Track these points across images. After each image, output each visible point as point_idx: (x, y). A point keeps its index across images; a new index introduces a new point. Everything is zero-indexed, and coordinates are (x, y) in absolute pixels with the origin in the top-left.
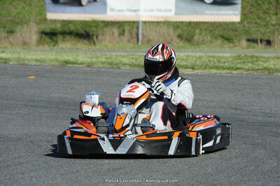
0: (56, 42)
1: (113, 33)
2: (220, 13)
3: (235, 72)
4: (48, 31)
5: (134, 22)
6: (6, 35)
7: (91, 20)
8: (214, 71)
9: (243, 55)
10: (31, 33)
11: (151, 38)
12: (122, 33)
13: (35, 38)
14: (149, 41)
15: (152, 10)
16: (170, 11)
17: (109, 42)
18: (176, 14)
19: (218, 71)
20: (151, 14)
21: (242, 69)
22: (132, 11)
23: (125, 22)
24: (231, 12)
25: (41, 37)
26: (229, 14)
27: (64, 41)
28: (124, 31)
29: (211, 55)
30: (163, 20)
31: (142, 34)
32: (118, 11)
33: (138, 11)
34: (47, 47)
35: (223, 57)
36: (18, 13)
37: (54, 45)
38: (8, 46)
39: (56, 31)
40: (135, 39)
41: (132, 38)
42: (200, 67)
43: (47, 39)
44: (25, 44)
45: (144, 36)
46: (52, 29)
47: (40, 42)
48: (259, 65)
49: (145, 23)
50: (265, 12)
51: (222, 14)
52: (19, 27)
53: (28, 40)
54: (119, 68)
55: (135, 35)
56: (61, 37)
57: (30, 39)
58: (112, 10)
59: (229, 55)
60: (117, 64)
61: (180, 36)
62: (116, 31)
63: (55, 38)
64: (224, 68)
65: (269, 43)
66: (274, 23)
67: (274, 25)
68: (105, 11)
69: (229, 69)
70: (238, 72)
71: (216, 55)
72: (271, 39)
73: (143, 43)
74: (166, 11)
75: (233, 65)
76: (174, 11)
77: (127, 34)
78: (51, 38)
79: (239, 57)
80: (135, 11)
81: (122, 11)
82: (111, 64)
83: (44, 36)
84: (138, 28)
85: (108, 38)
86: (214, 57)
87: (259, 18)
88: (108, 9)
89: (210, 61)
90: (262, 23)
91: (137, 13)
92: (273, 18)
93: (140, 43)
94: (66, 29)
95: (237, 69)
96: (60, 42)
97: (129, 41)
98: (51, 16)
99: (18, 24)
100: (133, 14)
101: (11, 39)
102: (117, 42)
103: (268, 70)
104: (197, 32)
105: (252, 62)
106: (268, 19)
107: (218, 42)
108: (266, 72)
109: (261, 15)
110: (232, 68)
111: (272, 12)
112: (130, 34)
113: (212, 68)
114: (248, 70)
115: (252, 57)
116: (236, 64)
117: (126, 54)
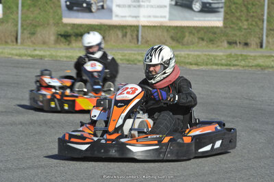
0: (70, 42)
1: (117, 35)
2: (206, 19)
3: (233, 68)
4: (63, 33)
5: (134, 26)
6: (29, 36)
7: (99, 24)
8: (215, 67)
9: (233, 54)
10: (50, 34)
11: (148, 39)
12: (125, 35)
13: (53, 38)
14: (147, 42)
15: (150, 17)
16: (165, 17)
17: (114, 42)
18: (170, 20)
19: (219, 67)
20: (149, 19)
21: (238, 65)
22: (133, 17)
23: (128, 26)
24: (215, 19)
25: (58, 38)
26: (213, 20)
27: (76, 41)
28: (126, 33)
29: (207, 53)
30: (159, 25)
31: (142, 36)
32: (122, 17)
33: (138, 17)
34: (62, 45)
35: (217, 56)
36: (35, 18)
37: (69, 45)
38: (30, 44)
39: (69, 34)
40: (135, 41)
41: (133, 39)
42: (203, 64)
43: (63, 39)
44: (44, 43)
45: (143, 38)
46: (65, 32)
47: (57, 42)
48: (249, 62)
49: (144, 26)
50: (238, 19)
51: (208, 20)
52: (38, 29)
53: (47, 40)
54: (135, 64)
55: (135, 37)
56: (74, 38)
57: (49, 39)
58: (117, 16)
59: (221, 54)
60: (133, 61)
61: (173, 38)
62: (120, 34)
63: (68, 39)
64: (222, 65)
65: (246, 44)
66: (245, 27)
67: (245, 29)
68: (111, 17)
69: (226, 65)
70: (235, 68)
71: (210, 53)
72: (248, 41)
73: (142, 44)
74: (161, 17)
75: (229, 63)
76: (168, 17)
77: (128, 35)
78: (65, 38)
79: (230, 55)
80: (136, 17)
81: (125, 17)
82: (128, 60)
83: (60, 37)
84: (138, 31)
85: (113, 39)
86: (209, 55)
87: (233, 23)
88: (114, 16)
89: (208, 59)
90: (236, 28)
91: (138, 19)
92: (246, 23)
93: (139, 43)
94: (76, 31)
95: (234, 65)
96: (73, 42)
97: (130, 42)
98: (66, 20)
99: (36, 26)
100: (134, 19)
101: (33, 39)
102: (121, 42)
103: (260, 66)
104: (187, 34)
105: (244, 60)
106: (241, 24)
107: (204, 43)
108: (259, 69)
109: (234, 21)
110: (230, 65)
111: (243, 18)
112: (132, 36)
113: (212, 65)
114: (243, 67)
115: (241, 55)
116: (230, 61)
117: (136, 52)
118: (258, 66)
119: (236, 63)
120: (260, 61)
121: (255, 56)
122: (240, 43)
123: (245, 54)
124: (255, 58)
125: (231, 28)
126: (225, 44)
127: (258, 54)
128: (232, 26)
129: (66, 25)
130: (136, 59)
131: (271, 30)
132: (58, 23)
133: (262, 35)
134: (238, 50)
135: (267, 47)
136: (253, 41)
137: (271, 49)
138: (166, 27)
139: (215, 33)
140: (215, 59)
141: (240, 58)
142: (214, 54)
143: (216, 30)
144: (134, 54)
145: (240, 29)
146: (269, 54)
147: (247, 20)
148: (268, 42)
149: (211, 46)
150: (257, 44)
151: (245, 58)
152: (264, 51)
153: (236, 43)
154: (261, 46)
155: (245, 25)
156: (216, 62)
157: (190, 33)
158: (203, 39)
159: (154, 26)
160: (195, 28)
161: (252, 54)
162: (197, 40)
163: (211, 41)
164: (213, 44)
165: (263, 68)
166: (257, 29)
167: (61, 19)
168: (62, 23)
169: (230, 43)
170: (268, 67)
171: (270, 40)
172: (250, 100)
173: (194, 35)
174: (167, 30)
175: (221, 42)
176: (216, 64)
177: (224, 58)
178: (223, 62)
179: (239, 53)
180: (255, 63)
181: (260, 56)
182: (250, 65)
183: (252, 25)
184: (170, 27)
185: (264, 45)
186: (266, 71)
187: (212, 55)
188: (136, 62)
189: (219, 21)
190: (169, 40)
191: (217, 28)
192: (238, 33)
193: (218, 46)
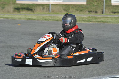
0: (20, 12)
1: (40, 8)
2: (79, 1)
3: (91, 22)
4: (16, 8)
5: (48, 4)
6: (1, 9)
7: (32, 3)
8: (83, 22)
9: (91, 16)
10: (11, 8)
11: (54, 10)
12: (43, 8)
13: (12, 10)
17: (39, 11)
18: (63, 2)
20: (54, 1)
25: (14, 10)
26: (82, 2)
27: (22, 11)
28: (44, 7)
29: (79, 16)
30: (58, 4)
31: (51, 9)
34: (16, 13)
35: (84, 17)
36: (4, 1)
38: (2, 12)
40: (48, 11)
41: (47, 10)
43: (16, 10)
44: (8, 12)
45: (51, 10)
46: (18, 7)
47: (14, 11)
48: (98, 20)
49: (52, 5)
50: (93, 1)
52: (6, 6)
53: (10, 11)
54: (48, 21)
55: (48, 9)
59: (86, 16)
60: (47, 20)
61: (64, 10)
62: (41, 8)
63: (19, 10)
64: (86, 21)
65: (96, 12)
66: (96, 5)
67: (96, 6)
69: (88, 21)
70: (92, 22)
72: (97, 11)
73: (51, 12)
75: (89, 20)
76: (62, 0)
77: (45, 9)
79: (89, 17)
82: (45, 19)
83: (15, 9)
84: (49, 7)
87: (90, 3)
89: (80, 19)
90: (92, 5)
92: (96, 3)
93: (50, 12)
94: (22, 7)
96: (21, 11)
97: (46, 11)
98: (18, 2)
99: (5, 5)
100: (48, 1)
101: (3, 10)
102: (42, 12)
103: (102, 22)
104: (71, 8)
105: (95, 19)
106: (94, 3)
107: (78, 12)
108: (102, 23)
109: (91, 2)
110: (89, 21)
111: (95, 1)
112: (47, 9)
113: (82, 21)
114: (95, 22)
115: (94, 17)
116: (90, 19)
117: (49, 16)
118: (101, 21)
119: (92, 20)
120: (103, 20)
121: (100, 17)
122: (93, 12)
123: (96, 16)
124: (100, 18)
125: (90, 5)
126: (87, 12)
127: (101, 16)
128: (90, 4)
129: (18, 4)
130: (49, 19)
131: (107, 6)
132: (14, 3)
133: (103, 8)
134: (93, 15)
135: (105, 13)
136: (99, 11)
137: (107, 14)
138: (61, 5)
139: (82, 7)
140: (83, 19)
141: (94, 18)
142: (83, 16)
143: (83, 6)
144: (48, 17)
145: (93, 6)
146: (106, 16)
147: (96, 2)
148: (106, 11)
149: (81, 13)
150: (101, 12)
151: (96, 18)
152: (104, 15)
153: (91, 12)
154: (103, 13)
155: (96, 4)
156: (83, 20)
157: (72, 7)
158: (77, 10)
159: (56, 5)
160: (74, 5)
161: (99, 16)
162: (75, 10)
163: (81, 11)
164: (82, 12)
165: (103, 22)
166: (101, 6)
167: (16, 1)
168: (16, 3)
169: (89, 12)
170: (106, 22)
171: (107, 10)
172: (98, 36)
173: (73, 8)
174: (62, 6)
175: (86, 11)
176: (84, 21)
177: (87, 18)
178: (87, 20)
179: (93, 16)
180: (100, 20)
181: (102, 17)
182: (98, 21)
183: (99, 4)
184: (63, 5)
185: (104, 12)
186: (105, 24)
187: (82, 17)
188: (49, 20)
189: (84, 2)
190: (63, 11)
191: (84, 5)
192: (92, 7)
193: (84, 13)
